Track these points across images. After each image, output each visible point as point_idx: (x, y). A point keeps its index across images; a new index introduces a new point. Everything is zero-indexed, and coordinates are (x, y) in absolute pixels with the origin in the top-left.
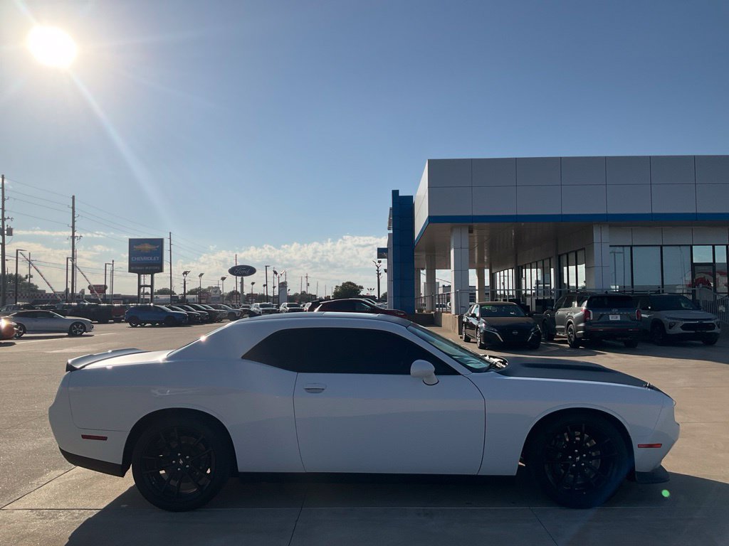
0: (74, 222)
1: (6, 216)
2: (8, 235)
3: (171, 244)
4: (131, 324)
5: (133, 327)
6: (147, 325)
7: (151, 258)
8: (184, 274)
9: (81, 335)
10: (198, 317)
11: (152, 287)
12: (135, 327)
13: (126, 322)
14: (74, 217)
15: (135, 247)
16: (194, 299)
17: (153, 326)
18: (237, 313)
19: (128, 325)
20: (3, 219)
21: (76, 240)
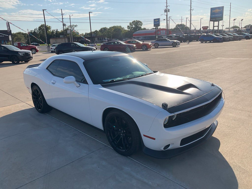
0: (191, 4)
1: (168, 5)
2: (168, 12)
3: (230, 8)
4: (201, 42)
5: (202, 43)
6: (207, 42)
7: (218, 15)
8: (234, 20)
9: (175, 47)
10: (228, 38)
11: (218, 26)
12: (203, 43)
13: (199, 41)
14: (191, 2)
15: (213, 11)
16: (244, 30)
17: (210, 42)
18: (249, 36)
19: (200, 42)
20: (167, 6)
21: (191, 11)
